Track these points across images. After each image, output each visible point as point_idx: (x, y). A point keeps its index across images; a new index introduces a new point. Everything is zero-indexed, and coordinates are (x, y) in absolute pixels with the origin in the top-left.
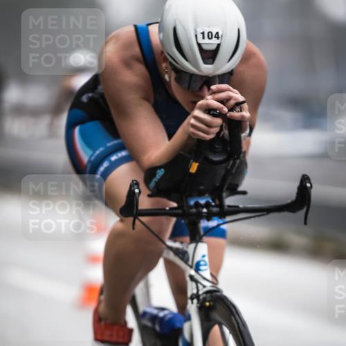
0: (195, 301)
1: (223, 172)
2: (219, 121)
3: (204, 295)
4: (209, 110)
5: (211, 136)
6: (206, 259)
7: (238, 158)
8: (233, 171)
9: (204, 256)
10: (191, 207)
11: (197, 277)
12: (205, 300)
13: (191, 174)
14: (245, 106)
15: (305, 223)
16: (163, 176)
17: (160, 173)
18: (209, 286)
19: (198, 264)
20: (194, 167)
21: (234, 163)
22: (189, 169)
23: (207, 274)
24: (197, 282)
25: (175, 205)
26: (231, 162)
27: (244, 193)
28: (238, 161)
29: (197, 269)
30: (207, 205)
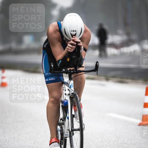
0: (69, 96)
3: (71, 94)
4: (72, 44)
5: (72, 51)
6: (73, 85)
7: (80, 57)
9: (72, 84)
10: (68, 71)
11: (70, 89)
12: (71, 95)
13: (68, 62)
18: (73, 92)
20: (68, 60)
21: (79, 59)
22: (67, 60)
23: (73, 89)
24: (70, 91)
26: (78, 58)
27: (83, 67)
29: (70, 88)
30: (73, 70)
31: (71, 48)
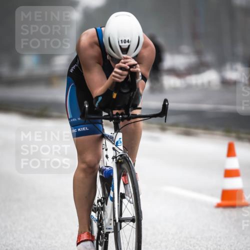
0: (115, 160)
1: (128, 98)
2: (126, 73)
3: (119, 157)
4: (121, 68)
5: (122, 80)
6: (121, 140)
7: (135, 90)
8: (134, 97)
9: (120, 139)
10: (114, 115)
11: (116, 148)
12: (119, 159)
13: (113, 99)
14: (138, 65)
15: (165, 122)
16: (101, 100)
17: (100, 98)
18: (121, 153)
19: (117, 143)
20: (115, 96)
21: (133, 94)
22: (112, 97)
23: (121, 147)
24: (116, 151)
25: (107, 114)
27: (140, 108)
28: (135, 92)
29: (117, 145)
30: (122, 114)
31: (121, 75)
